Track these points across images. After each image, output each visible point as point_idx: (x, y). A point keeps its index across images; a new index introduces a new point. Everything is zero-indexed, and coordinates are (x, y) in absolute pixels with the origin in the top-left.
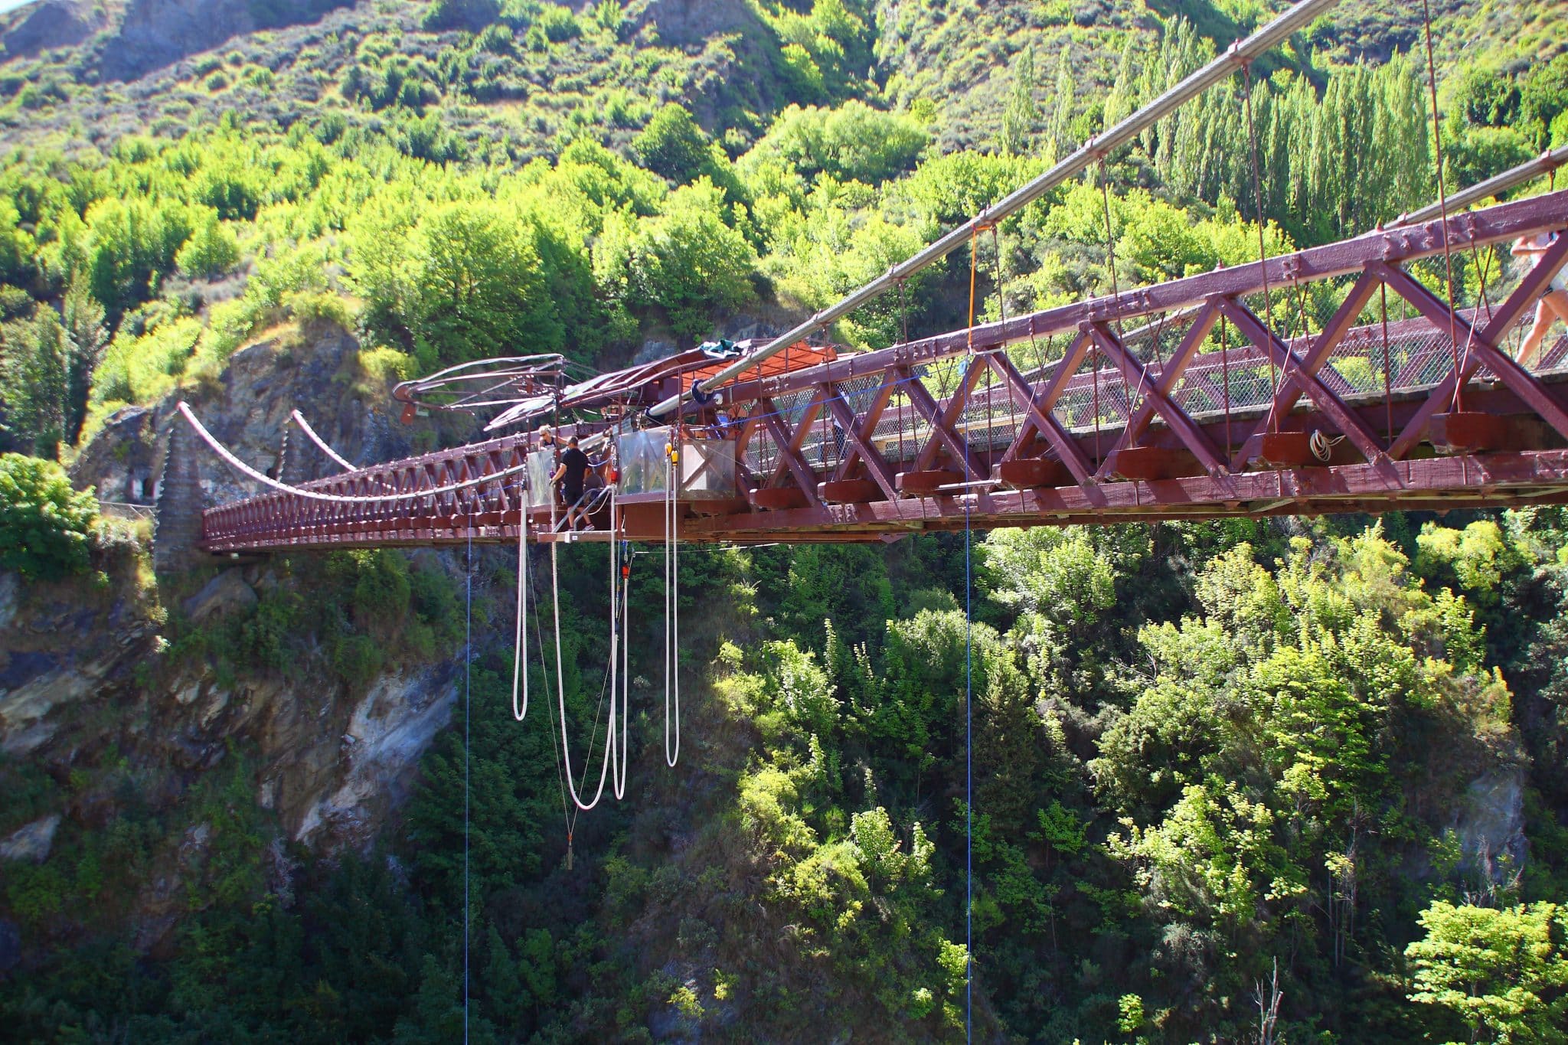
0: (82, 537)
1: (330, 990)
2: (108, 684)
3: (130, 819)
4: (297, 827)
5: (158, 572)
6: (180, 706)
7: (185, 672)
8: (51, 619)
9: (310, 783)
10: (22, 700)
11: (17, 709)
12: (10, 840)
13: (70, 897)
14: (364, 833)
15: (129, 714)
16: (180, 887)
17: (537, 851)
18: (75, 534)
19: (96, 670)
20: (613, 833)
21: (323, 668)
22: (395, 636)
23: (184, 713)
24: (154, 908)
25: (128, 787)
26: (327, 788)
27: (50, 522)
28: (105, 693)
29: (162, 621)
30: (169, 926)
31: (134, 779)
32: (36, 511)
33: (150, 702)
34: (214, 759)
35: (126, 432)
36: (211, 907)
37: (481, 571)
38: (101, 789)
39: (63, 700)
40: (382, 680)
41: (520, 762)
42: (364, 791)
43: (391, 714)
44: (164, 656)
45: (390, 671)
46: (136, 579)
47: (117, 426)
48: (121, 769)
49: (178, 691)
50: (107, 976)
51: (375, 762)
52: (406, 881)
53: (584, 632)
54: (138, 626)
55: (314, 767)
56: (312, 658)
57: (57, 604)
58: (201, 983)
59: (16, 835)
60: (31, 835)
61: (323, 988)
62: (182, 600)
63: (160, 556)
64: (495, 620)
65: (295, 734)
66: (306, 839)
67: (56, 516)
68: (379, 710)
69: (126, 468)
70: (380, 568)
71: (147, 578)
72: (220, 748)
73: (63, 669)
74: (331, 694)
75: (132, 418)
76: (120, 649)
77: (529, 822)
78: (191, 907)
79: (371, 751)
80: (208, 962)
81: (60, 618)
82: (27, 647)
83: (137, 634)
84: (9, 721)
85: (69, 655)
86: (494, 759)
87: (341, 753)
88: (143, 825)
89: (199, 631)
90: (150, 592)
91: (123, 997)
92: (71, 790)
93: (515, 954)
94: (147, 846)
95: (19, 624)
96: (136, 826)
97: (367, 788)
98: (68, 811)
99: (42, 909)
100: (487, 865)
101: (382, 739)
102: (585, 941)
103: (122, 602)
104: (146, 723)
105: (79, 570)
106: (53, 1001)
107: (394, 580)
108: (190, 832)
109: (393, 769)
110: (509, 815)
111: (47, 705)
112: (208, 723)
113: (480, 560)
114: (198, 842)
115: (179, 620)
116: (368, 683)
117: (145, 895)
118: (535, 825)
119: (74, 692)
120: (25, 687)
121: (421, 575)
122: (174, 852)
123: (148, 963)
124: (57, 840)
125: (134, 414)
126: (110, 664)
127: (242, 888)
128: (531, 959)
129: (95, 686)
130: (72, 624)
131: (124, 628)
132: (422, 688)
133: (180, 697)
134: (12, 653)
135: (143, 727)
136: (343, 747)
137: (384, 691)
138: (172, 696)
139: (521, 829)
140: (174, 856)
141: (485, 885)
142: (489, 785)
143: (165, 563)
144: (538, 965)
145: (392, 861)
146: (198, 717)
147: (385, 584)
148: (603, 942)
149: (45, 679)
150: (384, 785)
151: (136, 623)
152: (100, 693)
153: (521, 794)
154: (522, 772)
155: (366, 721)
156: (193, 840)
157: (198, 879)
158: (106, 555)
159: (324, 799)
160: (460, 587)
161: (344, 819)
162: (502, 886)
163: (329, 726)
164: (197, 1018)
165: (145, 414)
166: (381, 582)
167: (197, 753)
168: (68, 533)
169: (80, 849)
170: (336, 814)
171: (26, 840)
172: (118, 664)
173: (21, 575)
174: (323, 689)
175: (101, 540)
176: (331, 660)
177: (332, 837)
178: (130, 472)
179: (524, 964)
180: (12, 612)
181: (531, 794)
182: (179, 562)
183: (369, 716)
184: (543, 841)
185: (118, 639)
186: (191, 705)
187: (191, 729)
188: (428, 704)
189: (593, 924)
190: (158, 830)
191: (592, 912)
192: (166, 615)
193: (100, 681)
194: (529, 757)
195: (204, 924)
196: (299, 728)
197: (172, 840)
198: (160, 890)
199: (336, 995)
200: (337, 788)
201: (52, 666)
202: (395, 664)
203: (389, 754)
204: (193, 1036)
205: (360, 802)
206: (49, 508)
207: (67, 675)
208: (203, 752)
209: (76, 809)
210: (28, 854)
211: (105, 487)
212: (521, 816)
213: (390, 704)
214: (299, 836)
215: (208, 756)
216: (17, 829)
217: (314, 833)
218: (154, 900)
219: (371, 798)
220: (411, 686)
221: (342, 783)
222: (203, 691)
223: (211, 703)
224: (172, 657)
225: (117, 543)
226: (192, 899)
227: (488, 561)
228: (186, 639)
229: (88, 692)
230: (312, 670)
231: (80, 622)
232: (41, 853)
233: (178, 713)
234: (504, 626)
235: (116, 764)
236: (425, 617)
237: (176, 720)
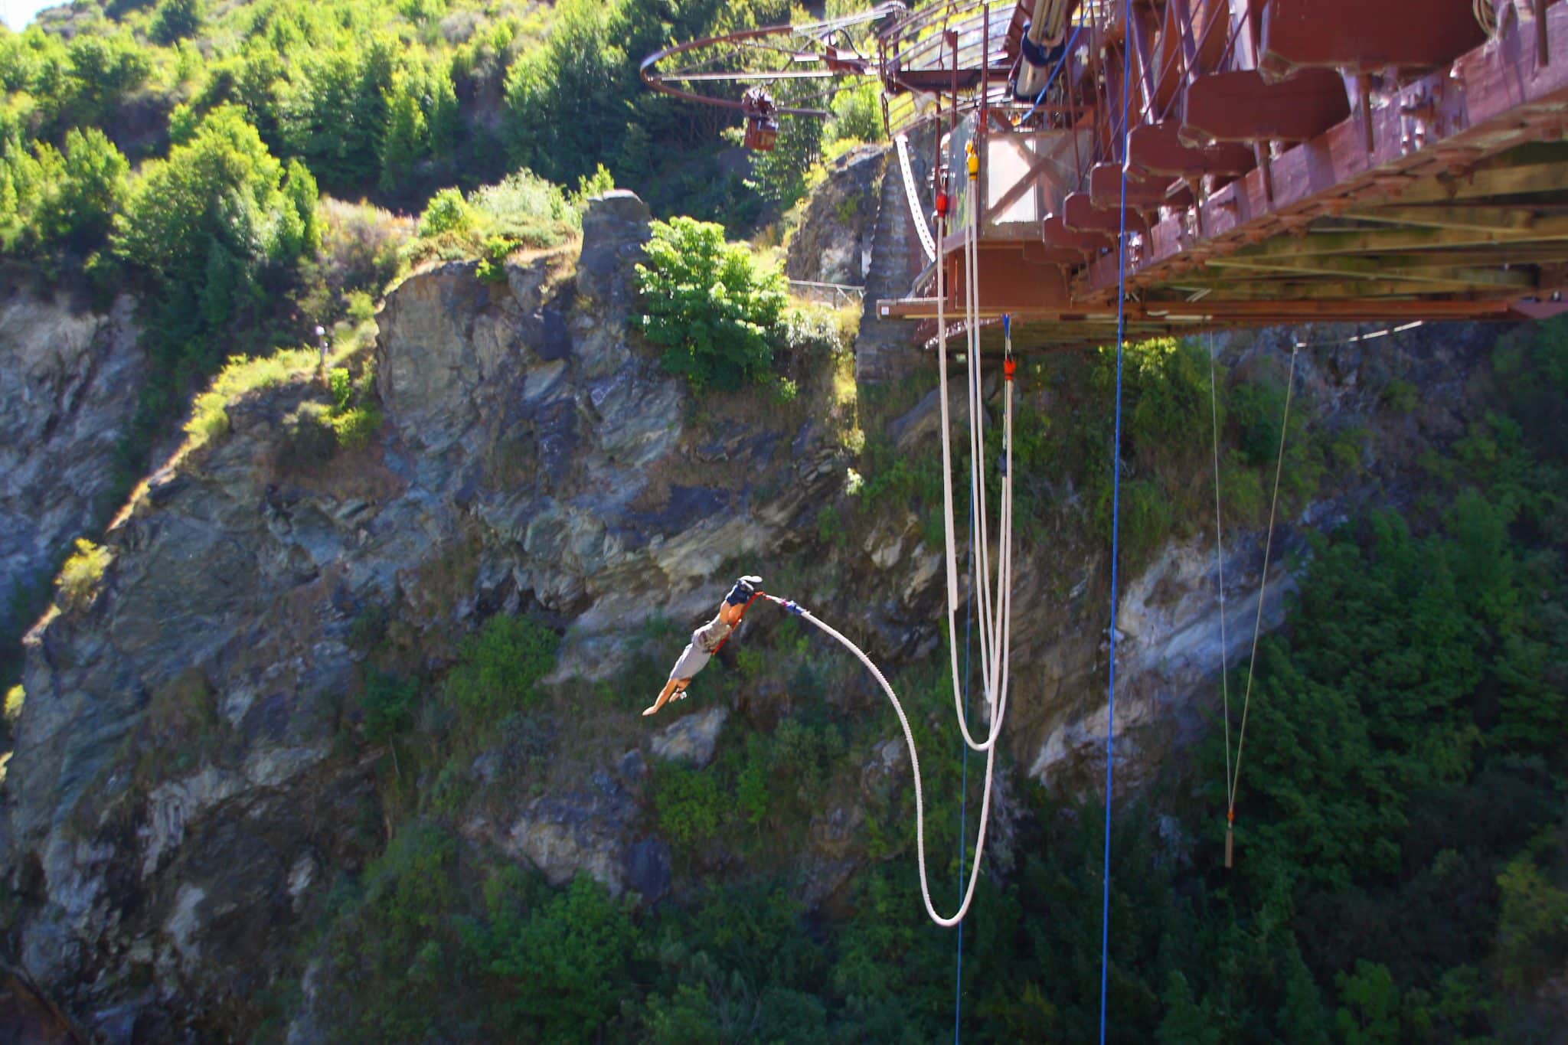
0: (760, 330)
1: (1040, 1000)
2: (790, 535)
3: (805, 722)
4: (1032, 756)
5: (862, 381)
6: (878, 571)
7: (882, 523)
8: (721, 442)
9: (1049, 695)
10: (683, 551)
11: (679, 563)
12: (664, 734)
13: (729, 818)
14: (1130, 777)
15: (814, 578)
16: (863, 823)
17: (1397, 837)
18: (751, 325)
19: (776, 515)
20: (1533, 826)
21: (1079, 526)
22: (1197, 481)
23: (882, 580)
24: (828, 847)
25: (805, 678)
26: (1077, 705)
27: (716, 310)
28: (788, 546)
29: (857, 450)
30: (844, 874)
31: (812, 666)
32: (702, 296)
33: (841, 563)
34: (923, 650)
35: (853, 183)
36: (898, 858)
37: (1360, 384)
38: (775, 678)
39: (735, 555)
40: (1171, 550)
41: (1385, 693)
42: (1134, 714)
43: (1184, 602)
44: (858, 497)
45: (1183, 536)
46: (831, 390)
47: (842, 175)
48: (800, 651)
49: (874, 549)
50: (757, 930)
51: (1154, 673)
52: (1186, 858)
53: (1534, 489)
54: (828, 456)
55: (1056, 672)
56: (1065, 510)
57: (729, 422)
58: (875, 960)
59: (670, 728)
60: (689, 730)
61: (1031, 995)
62: (887, 422)
63: (864, 356)
64: (1378, 464)
65: (1032, 622)
66: (1043, 776)
67: (727, 302)
68: (1165, 594)
69: (852, 233)
70: (1174, 377)
71: (846, 389)
72: (931, 634)
73: (733, 512)
74: (1090, 567)
75: (863, 163)
76: (806, 488)
77: (1386, 789)
78: (872, 853)
79: (1149, 656)
80: (885, 932)
81: (733, 444)
82: (690, 481)
83: (825, 468)
84: (672, 577)
85: (742, 493)
86: (1338, 684)
87: (1099, 655)
88: (820, 732)
89: (901, 465)
90: (847, 408)
91: (776, 961)
92: (741, 676)
93: (1332, 996)
94: (823, 762)
95: (684, 449)
96: (810, 731)
97: (1138, 710)
98: (736, 704)
99: (693, 829)
100: (1308, 849)
101: (1168, 639)
102: (1457, 997)
103: (811, 423)
104: (833, 592)
105: (761, 377)
106: (695, 950)
107: (1196, 396)
108: (876, 748)
109: (1183, 686)
110: (1353, 776)
111: (717, 559)
112: (912, 596)
113: (1360, 367)
114: (888, 763)
115: (879, 448)
116: (1148, 553)
117: (817, 828)
118: (1397, 796)
119: (748, 543)
120: (685, 534)
121: (1248, 390)
122: (856, 772)
123: (816, 919)
124: (723, 740)
125: (866, 156)
126: (793, 506)
127: (941, 836)
128: (1357, 1011)
129: (775, 537)
130: (749, 451)
131: (809, 459)
132: (1236, 565)
133: (876, 558)
134: (674, 488)
135: (829, 598)
136: (1103, 646)
137: (1175, 565)
138: (867, 557)
139: (1373, 799)
140: (856, 780)
141: (1300, 879)
142: (1322, 725)
143: (872, 368)
144: (1368, 1022)
145: (1167, 825)
146: (899, 589)
147: (1182, 403)
148: (1485, 1005)
149: (710, 524)
150: (1168, 708)
151: (824, 453)
152: (782, 547)
153: (1381, 742)
154: (1385, 709)
155: (1142, 609)
156: (881, 760)
157: (885, 815)
158: (796, 357)
159: (1073, 720)
160: (1321, 409)
161: (1101, 754)
162: (1328, 886)
163: (1084, 614)
164: (860, 1007)
165: (881, 156)
166: (1176, 398)
167: (897, 638)
168: (740, 323)
169: (745, 757)
170: (1090, 744)
171: (682, 736)
172: (803, 508)
173: (688, 382)
174: (1078, 558)
175: (790, 335)
176: (1091, 515)
177: (1082, 778)
178: (859, 239)
179: (1344, 1016)
180: (677, 433)
181: (1400, 747)
182: (890, 367)
183: (1147, 603)
184: (1406, 822)
185: (803, 473)
186: (891, 570)
187: (890, 604)
188: (1248, 591)
189: (1474, 971)
190: (836, 741)
191: (1479, 949)
192: (863, 440)
193: (781, 531)
194: (1405, 687)
195: (889, 877)
196: (1040, 613)
197: (855, 757)
198: (836, 823)
199: (1049, 1009)
200: (1095, 706)
201: (719, 507)
202: (1190, 527)
203: (1179, 663)
204: (849, 1030)
205: (1127, 731)
206: (718, 291)
207: (738, 520)
208: (905, 637)
209: (746, 702)
210: (686, 755)
211: (825, 262)
212: (1372, 776)
213: (1183, 587)
214: (1033, 771)
215: (913, 644)
216: (672, 721)
217: (1055, 768)
218: (828, 836)
219: (1145, 726)
220: (1220, 559)
221: (1099, 701)
222: (906, 551)
223: (916, 568)
224: (867, 501)
225: (808, 339)
226: (876, 842)
227: (1373, 369)
228: (885, 477)
229: (768, 545)
230: (1063, 529)
231: (758, 449)
232: (702, 756)
233: (876, 581)
234: (1393, 474)
235: (795, 646)
236: (1244, 456)
237: (873, 590)
